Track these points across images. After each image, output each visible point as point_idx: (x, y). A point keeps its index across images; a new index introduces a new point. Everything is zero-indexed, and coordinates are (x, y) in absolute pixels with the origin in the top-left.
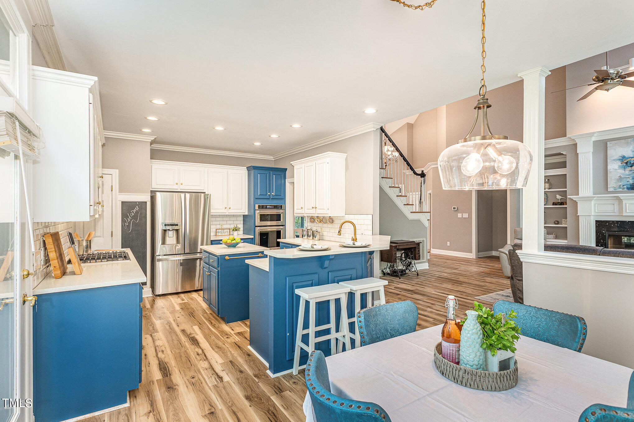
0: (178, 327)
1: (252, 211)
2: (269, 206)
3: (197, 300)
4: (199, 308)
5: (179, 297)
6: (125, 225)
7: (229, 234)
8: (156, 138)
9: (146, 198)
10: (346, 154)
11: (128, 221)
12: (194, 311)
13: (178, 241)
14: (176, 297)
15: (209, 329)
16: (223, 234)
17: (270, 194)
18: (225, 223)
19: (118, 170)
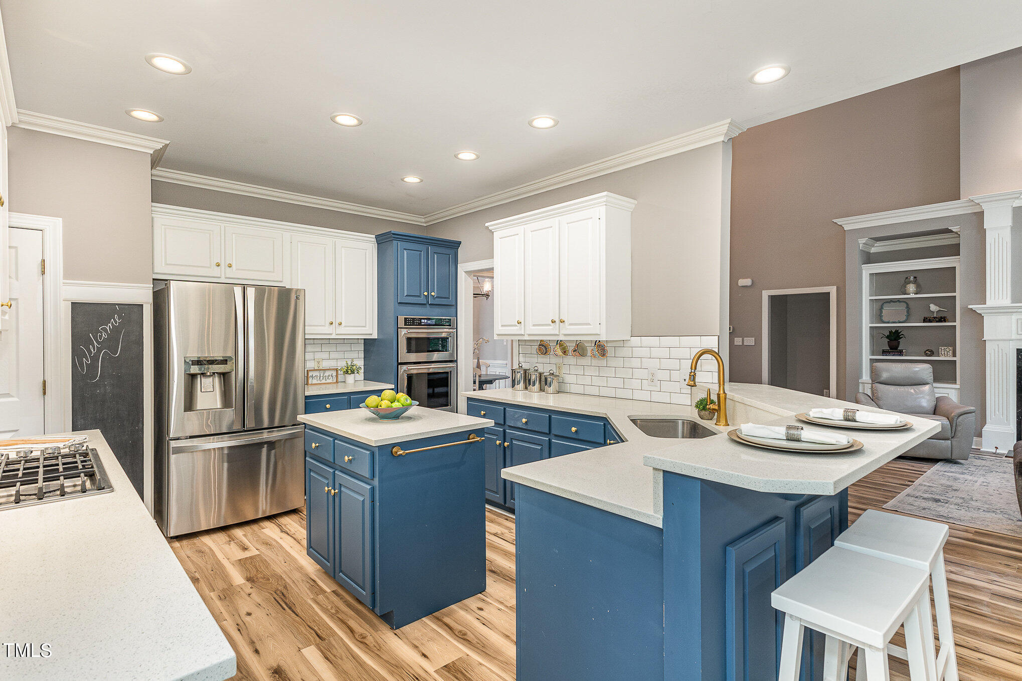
0: (256, 655)
1: (391, 330)
2: (426, 321)
3: (281, 547)
4: (297, 576)
5: (232, 539)
6: (81, 364)
7: (335, 381)
8: (167, 145)
9: (142, 295)
10: (636, 202)
11: (90, 352)
12: (285, 587)
13: (227, 401)
14: (224, 541)
15: (355, 657)
16: (324, 381)
17: (428, 294)
18: (325, 355)
19: (61, 219)
